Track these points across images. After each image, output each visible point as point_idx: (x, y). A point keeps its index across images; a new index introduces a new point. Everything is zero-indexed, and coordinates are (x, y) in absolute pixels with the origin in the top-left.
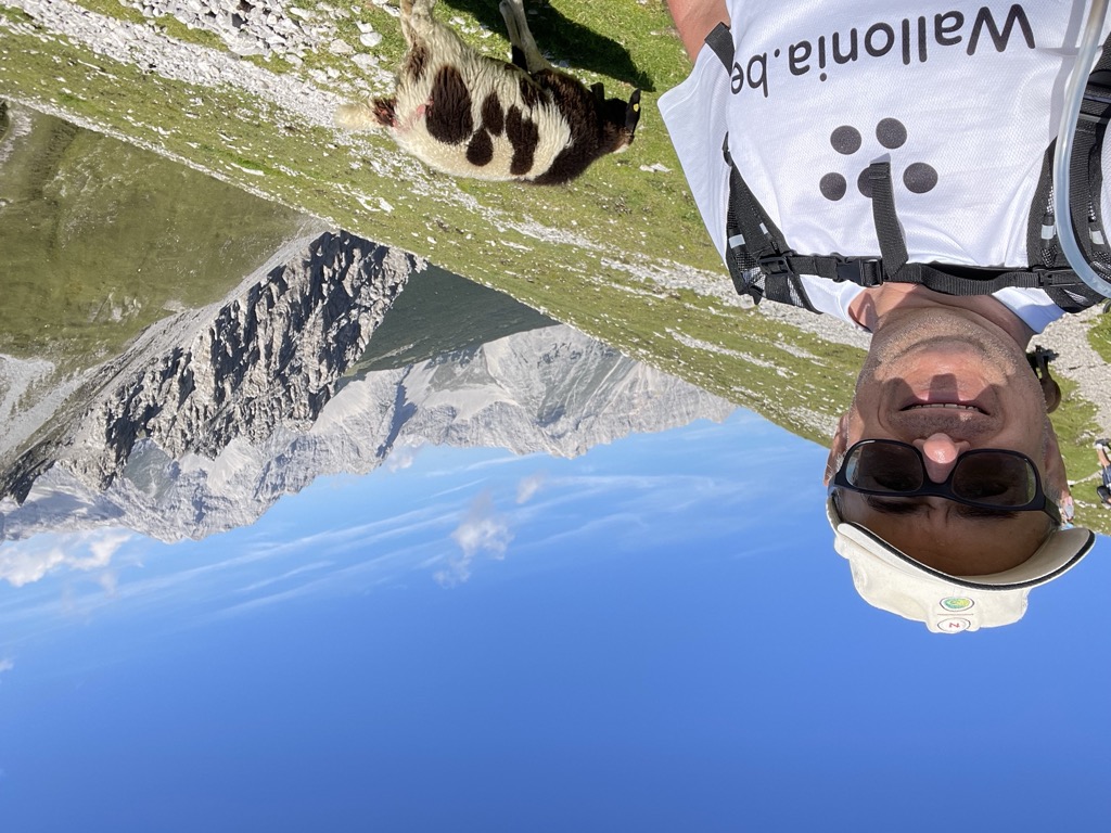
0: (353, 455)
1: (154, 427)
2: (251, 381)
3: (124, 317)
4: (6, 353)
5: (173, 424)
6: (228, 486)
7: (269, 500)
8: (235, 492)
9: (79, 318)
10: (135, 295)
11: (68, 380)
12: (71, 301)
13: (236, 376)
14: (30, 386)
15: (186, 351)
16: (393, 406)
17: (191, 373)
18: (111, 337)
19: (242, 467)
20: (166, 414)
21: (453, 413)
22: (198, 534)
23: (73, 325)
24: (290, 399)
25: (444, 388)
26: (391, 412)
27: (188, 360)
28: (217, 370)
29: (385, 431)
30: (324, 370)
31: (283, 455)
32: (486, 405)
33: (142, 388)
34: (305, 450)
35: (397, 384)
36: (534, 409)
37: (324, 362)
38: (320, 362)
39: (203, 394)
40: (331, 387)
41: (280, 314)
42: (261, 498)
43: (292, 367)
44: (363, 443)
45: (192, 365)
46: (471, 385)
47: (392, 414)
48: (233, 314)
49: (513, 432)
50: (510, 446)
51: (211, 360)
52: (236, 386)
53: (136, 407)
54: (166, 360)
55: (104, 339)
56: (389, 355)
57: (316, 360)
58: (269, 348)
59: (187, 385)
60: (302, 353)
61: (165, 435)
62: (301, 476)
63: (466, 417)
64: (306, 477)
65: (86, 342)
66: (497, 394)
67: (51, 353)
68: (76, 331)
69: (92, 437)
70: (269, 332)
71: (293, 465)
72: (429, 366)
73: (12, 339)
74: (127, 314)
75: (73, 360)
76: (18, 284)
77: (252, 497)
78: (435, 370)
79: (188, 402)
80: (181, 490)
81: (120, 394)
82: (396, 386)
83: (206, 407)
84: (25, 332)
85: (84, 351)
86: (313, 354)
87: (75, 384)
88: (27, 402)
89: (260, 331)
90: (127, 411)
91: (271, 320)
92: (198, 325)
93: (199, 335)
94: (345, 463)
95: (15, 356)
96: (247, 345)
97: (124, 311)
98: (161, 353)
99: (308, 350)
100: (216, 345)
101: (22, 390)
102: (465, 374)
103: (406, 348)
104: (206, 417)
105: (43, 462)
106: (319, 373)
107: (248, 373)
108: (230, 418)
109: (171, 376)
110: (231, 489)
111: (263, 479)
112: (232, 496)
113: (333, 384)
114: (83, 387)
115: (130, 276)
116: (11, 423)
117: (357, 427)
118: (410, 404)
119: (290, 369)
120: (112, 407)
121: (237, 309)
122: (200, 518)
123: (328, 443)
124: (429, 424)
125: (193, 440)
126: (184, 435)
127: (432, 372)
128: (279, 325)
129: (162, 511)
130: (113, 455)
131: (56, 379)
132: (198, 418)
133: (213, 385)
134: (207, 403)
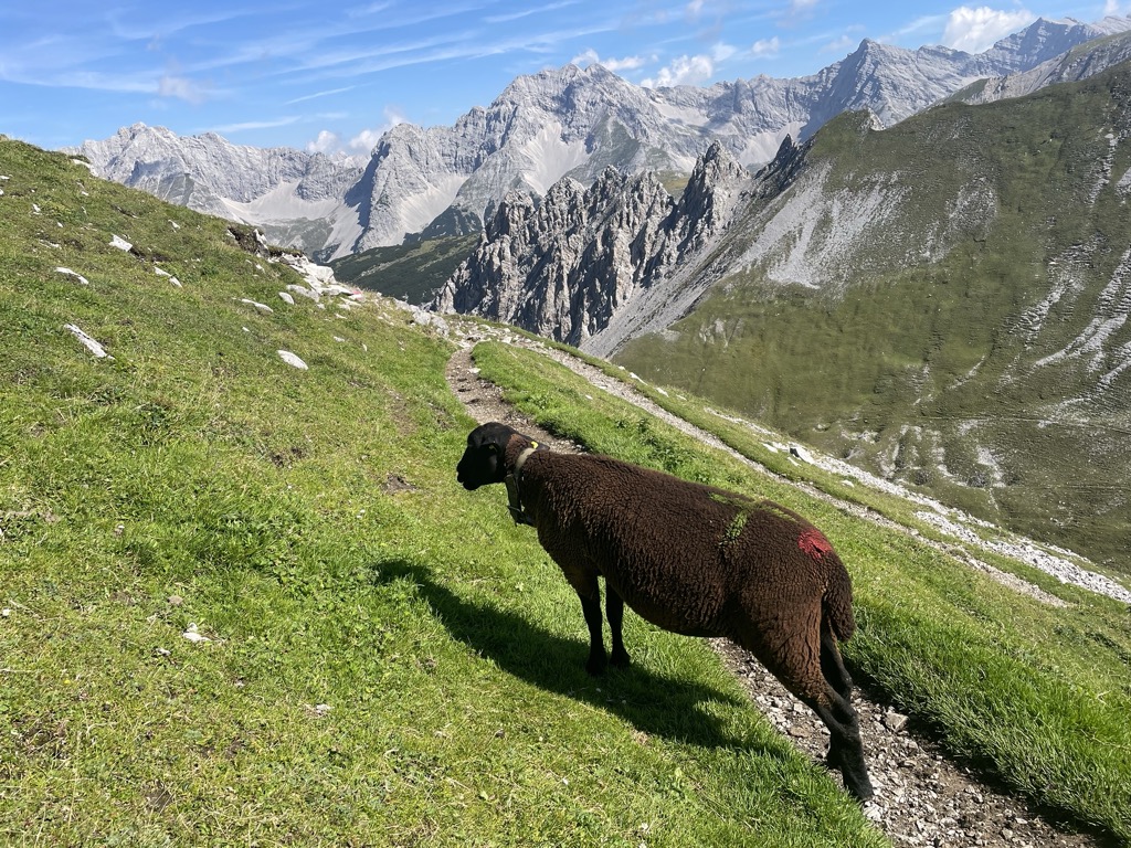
0: (415, 147)
1: (667, 207)
2: (576, 252)
3: (713, 323)
4: (810, 289)
5: (650, 209)
6: (542, 122)
7: (502, 103)
8: (535, 116)
9: (751, 322)
10: (705, 346)
11: (756, 260)
12: (759, 339)
13: (591, 258)
14: (787, 256)
15: (638, 284)
16: (374, 203)
17: (633, 262)
18: (722, 303)
19: (529, 142)
20: (656, 220)
21: (301, 191)
22: (571, 72)
23: (756, 316)
24: (531, 229)
25: (315, 222)
26: (376, 196)
27: (636, 274)
28: (611, 264)
29: (381, 175)
30: (496, 260)
31: (489, 154)
32: (260, 200)
33: (679, 248)
34: (467, 158)
35: (371, 229)
36: (199, 192)
37: (496, 268)
38: (500, 268)
39: (623, 239)
40: (486, 240)
41: (548, 321)
42: (510, 106)
43: (530, 265)
44: (405, 160)
45: (632, 270)
46: (282, 225)
47: (375, 195)
48: (595, 322)
49: (224, 164)
50: (226, 145)
51: (616, 275)
52: (591, 246)
53: (683, 229)
54: (658, 276)
55: (728, 301)
56: (388, 265)
57: (505, 270)
58: (559, 287)
59: (637, 249)
60: (520, 279)
61: (658, 198)
62: (470, 127)
63: (286, 186)
64: (465, 126)
65: (743, 299)
66: (248, 213)
67: (772, 288)
68: (753, 310)
69: (725, 199)
70: (559, 303)
71: (479, 141)
72: (334, 248)
73: (806, 301)
74: (711, 327)
75: (752, 281)
76: (803, 354)
77: (520, 109)
78: (327, 243)
79: (637, 231)
80: (585, 122)
81: (700, 243)
82: (372, 226)
83: (620, 226)
84: (795, 309)
85: (744, 290)
86: (509, 278)
87: (748, 256)
88: (789, 240)
89: (567, 305)
90: (694, 225)
91: (557, 316)
92: (628, 311)
93: (627, 301)
94: (425, 138)
95: (802, 286)
96: (580, 290)
97: (714, 329)
98: (661, 284)
99: (514, 283)
100: (612, 291)
101: (794, 252)
102: (290, 238)
103: (369, 272)
104: (621, 215)
105: (765, 179)
106: (501, 258)
107: (579, 260)
108: (592, 212)
109: (652, 259)
110: (539, 119)
111: (509, 127)
112: (537, 110)
113: (483, 243)
114: (741, 254)
115: (712, 363)
116: (802, 220)
117: (413, 180)
118: (351, 205)
119: (532, 262)
120: (707, 230)
121: (591, 327)
122: (570, 90)
123: (442, 164)
124: (330, 179)
125: (633, 192)
126: (641, 197)
127: (330, 241)
128: (550, 311)
129: (603, 101)
130: (707, 181)
131: (766, 263)
132: (628, 215)
133: (615, 249)
134: (620, 230)
